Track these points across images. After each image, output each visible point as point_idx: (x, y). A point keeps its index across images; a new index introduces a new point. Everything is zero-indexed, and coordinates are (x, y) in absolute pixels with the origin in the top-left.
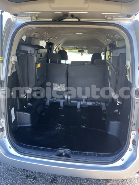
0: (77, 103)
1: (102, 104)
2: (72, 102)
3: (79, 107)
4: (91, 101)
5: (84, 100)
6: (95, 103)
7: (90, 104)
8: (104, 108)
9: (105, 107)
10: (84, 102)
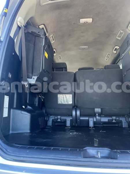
0: (89, 120)
1: (121, 119)
2: (81, 118)
3: (91, 124)
4: (106, 116)
5: (97, 114)
6: (111, 119)
7: (105, 119)
8: (125, 125)
9: (127, 124)
10: (97, 117)
